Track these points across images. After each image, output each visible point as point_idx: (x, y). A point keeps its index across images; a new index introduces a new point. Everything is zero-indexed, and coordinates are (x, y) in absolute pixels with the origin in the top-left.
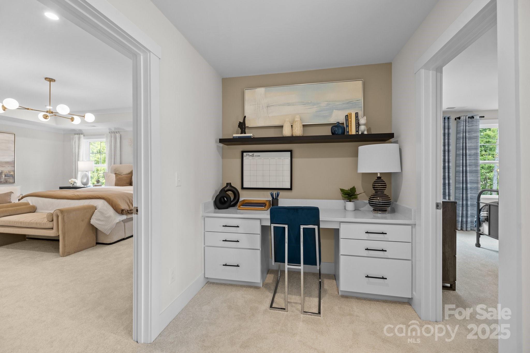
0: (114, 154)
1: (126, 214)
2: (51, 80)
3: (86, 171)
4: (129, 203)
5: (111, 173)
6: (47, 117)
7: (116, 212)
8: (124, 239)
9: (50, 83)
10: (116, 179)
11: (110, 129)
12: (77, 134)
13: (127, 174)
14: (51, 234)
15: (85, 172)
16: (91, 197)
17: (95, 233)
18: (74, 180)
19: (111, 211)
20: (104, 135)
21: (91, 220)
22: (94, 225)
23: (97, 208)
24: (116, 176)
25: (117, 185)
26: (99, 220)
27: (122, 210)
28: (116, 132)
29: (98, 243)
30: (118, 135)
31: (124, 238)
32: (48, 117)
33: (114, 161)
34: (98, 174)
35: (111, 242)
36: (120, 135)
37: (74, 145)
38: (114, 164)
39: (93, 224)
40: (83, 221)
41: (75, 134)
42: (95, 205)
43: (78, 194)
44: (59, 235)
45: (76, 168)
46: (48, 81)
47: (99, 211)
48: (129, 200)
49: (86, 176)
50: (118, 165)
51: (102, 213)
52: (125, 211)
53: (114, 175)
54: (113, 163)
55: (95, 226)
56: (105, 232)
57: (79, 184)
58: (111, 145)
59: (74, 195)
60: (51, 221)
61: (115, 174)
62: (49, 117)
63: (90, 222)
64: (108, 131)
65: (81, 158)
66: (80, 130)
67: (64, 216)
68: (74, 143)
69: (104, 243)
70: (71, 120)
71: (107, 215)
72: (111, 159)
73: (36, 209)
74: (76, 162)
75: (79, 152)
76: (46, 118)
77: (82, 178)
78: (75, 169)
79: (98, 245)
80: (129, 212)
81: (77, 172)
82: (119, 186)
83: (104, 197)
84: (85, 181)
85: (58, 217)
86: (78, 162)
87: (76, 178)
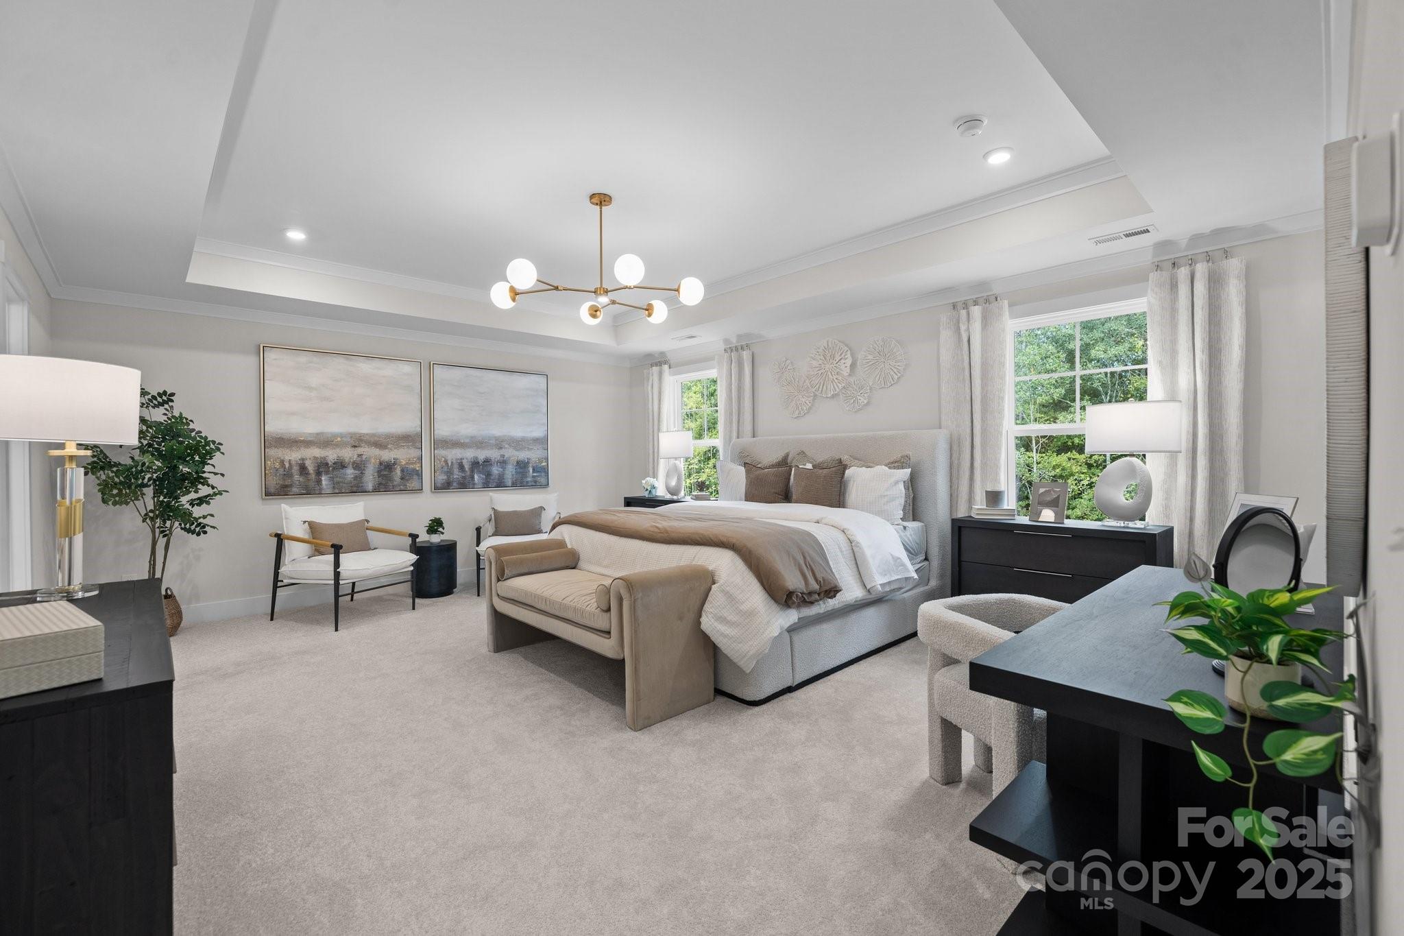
0: (737, 408)
1: (798, 606)
2: (601, 200)
3: (676, 459)
4: (804, 565)
5: (733, 461)
6: (596, 311)
7: (769, 599)
8: (789, 690)
9: (601, 208)
10: (747, 481)
11: (726, 341)
12: (656, 365)
13: (773, 465)
14: (605, 647)
15: (672, 461)
16: (699, 539)
17: (712, 660)
18: (650, 480)
19: (754, 596)
20: (712, 359)
21: (700, 616)
22: (710, 635)
23: (716, 578)
24: (748, 472)
25: (750, 497)
26: (722, 620)
27: (790, 594)
28: (742, 348)
29: (719, 692)
30: (746, 355)
31: (789, 685)
32: (598, 313)
33: (738, 429)
34: (689, 465)
35: (757, 699)
36: (751, 353)
37: (650, 392)
38: (738, 438)
39: (708, 632)
40: (681, 618)
41: (652, 366)
42: (710, 568)
43: (663, 524)
44: (624, 659)
45: (656, 450)
46: (597, 204)
47: (723, 591)
48: (804, 557)
49: (677, 470)
50: (747, 439)
51: (730, 597)
52: (797, 596)
53: (743, 469)
54: (735, 434)
55: (713, 639)
56: (741, 664)
57: (661, 492)
58: (730, 384)
59: (657, 527)
60: (605, 609)
61: (745, 464)
62: (600, 311)
63: (700, 623)
64: (723, 347)
65: (664, 426)
66: (662, 354)
67: (635, 600)
68: (650, 388)
69: (736, 695)
70: (647, 312)
71: (744, 607)
72: (731, 423)
73: (579, 559)
74: (656, 435)
75: (659, 408)
76: (594, 316)
77: (668, 476)
78: (654, 452)
79: (721, 700)
80: (806, 598)
81: (658, 461)
82: (756, 502)
83: (734, 541)
84: (673, 483)
85: (620, 600)
86: (661, 435)
87: (655, 476)
